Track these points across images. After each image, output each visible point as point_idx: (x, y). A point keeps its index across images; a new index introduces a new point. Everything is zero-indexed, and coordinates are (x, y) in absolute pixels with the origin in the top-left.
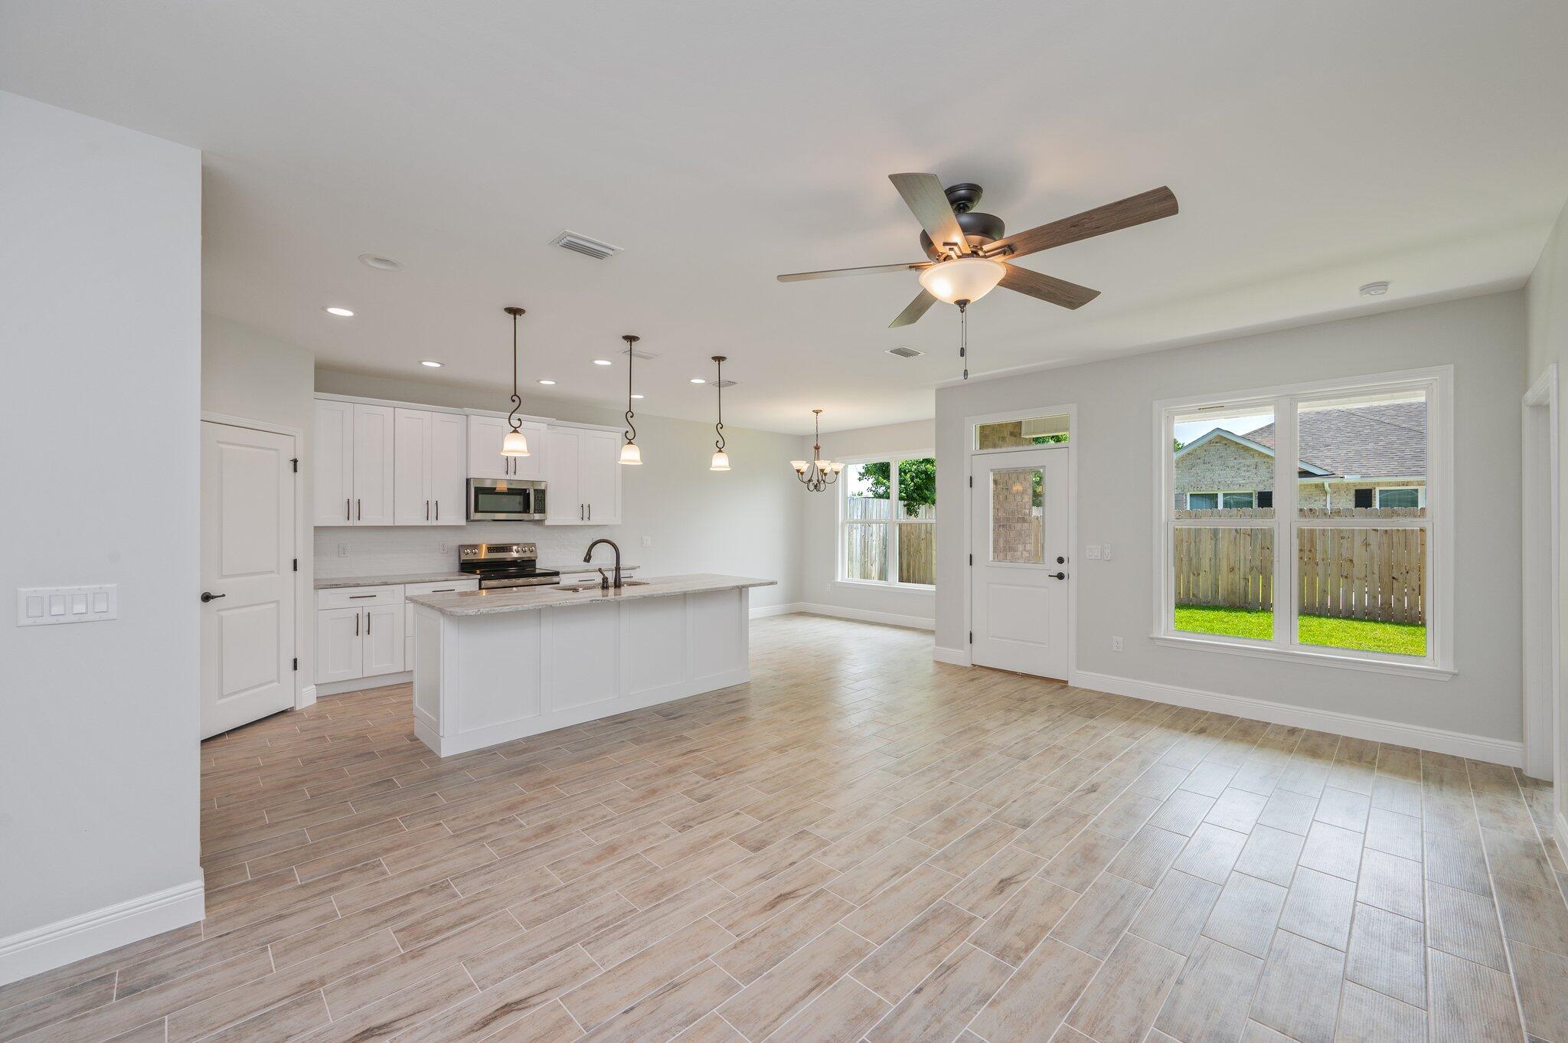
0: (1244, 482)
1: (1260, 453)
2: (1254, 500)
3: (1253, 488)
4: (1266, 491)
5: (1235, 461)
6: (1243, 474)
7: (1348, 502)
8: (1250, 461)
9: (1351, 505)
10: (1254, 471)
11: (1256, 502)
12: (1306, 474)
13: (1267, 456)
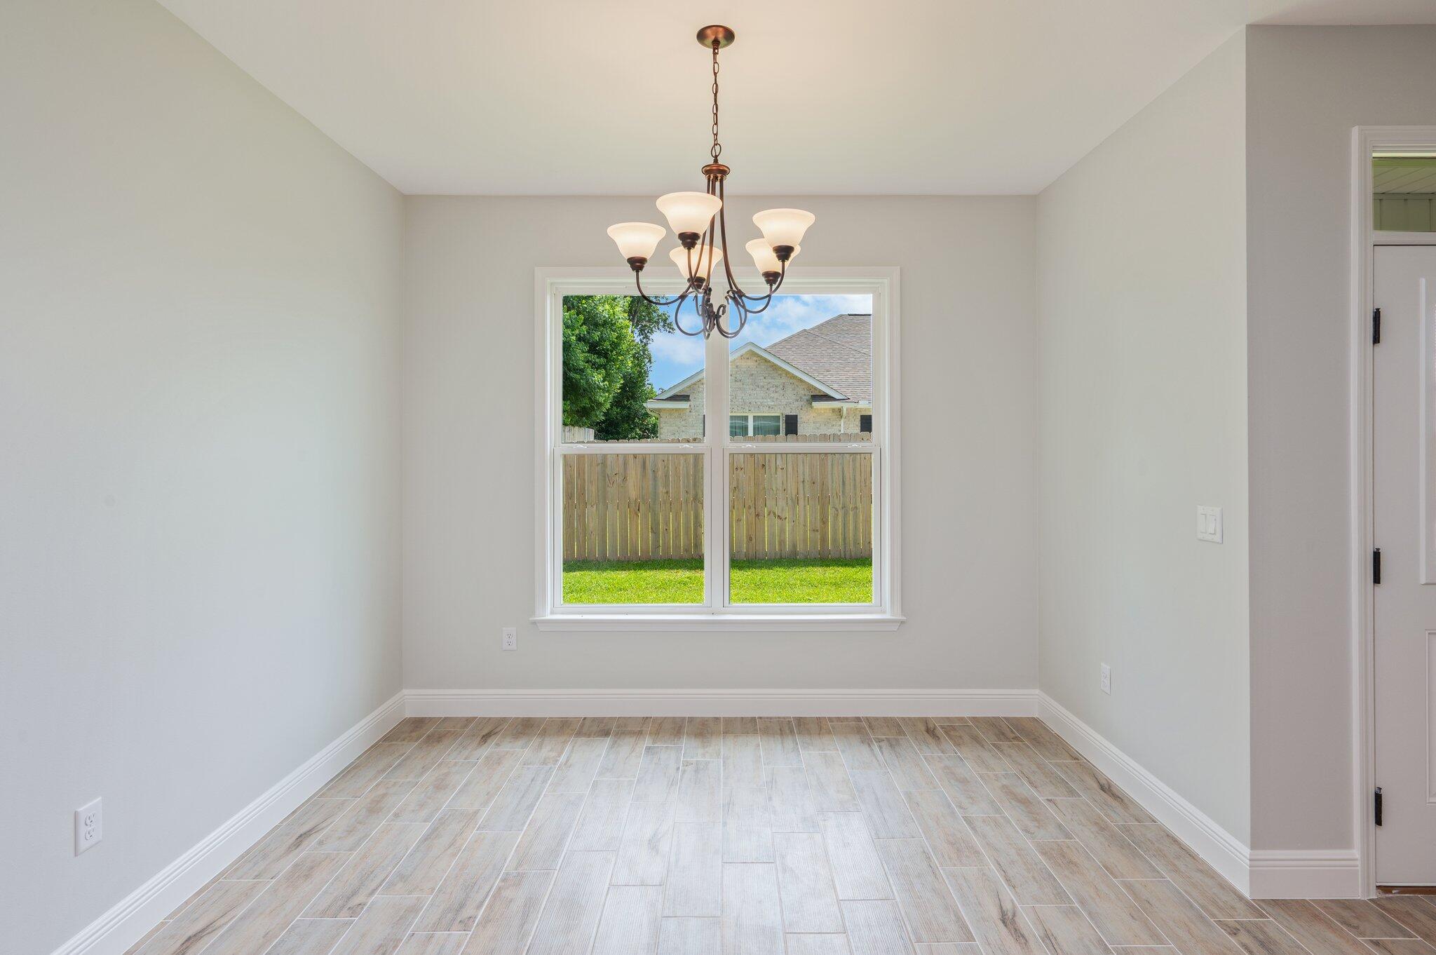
0: (773, 403)
1: (787, 373)
2: (781, 424)
3: (780, 411)
4: (791, 414)
5: (764, 380)
6: (772, 395)
7: (855, 427)
8: (778, 381)
9: (857, 430)
10: (781, 392)
11: (784, 427)
12: (826, 397)
13: (794, 377)
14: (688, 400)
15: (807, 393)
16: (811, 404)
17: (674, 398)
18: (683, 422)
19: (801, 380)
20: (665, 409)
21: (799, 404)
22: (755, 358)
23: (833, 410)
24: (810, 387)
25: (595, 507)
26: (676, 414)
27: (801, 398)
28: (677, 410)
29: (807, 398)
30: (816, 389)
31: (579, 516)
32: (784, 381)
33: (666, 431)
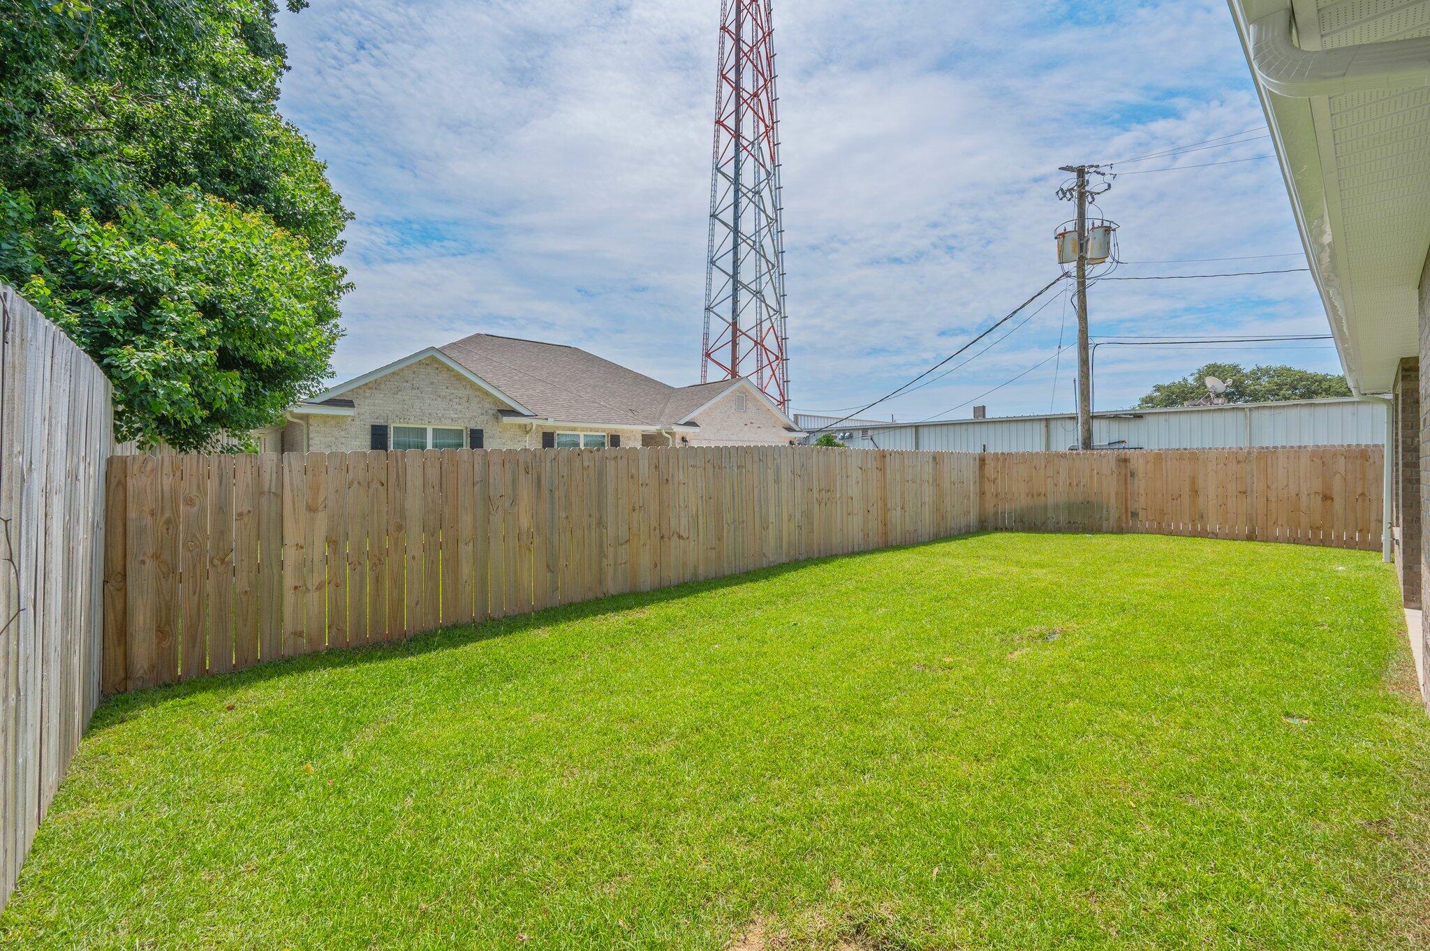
0: (456, 416)
1: (474, 384)
2: (465, 438)
3: (464, 424)
4: (476, 428)
5: (447, 390)
6: (456, 407)
7: (539, 442)
8: (463, 392)
10: (466, 404)
11: (469, 441)
12: (513, 413)
13: (480, 389)
14: (353, 406)
15: (493, 407)
16: (497, 418)
17: (331, 402)
18: (343, 433)
19: (487, 394)
20: (316, 416)
21: (485, 418)
22: (436, 366)
23: (520, 426)
24: (497, 401)
25: (471, 544)
26: (333, 422)
27: (486, 412)
28: (334, 417)
29: (493, 412)
30: (503, 403)
31: (445, 560)
32: (468, 393)
33: (318, 442)
